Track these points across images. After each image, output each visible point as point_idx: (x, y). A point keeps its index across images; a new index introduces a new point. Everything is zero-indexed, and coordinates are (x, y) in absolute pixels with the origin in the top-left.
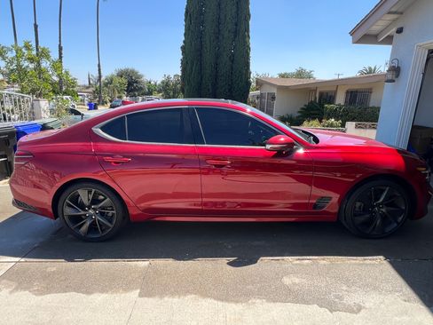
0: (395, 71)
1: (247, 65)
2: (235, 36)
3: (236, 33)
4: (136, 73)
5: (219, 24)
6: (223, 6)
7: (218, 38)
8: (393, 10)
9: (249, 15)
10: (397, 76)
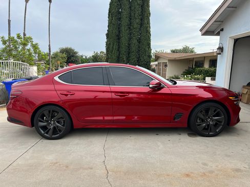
0: (221, 49)
1: (149, 45)
2: (141, 27)
3: (141, 25)
4: (73, 51)
5: (131, 19)
6: (133, 8)
7: (130, 28)
8: (218, 20)
9: (150, 14)
10: (222, 51)
